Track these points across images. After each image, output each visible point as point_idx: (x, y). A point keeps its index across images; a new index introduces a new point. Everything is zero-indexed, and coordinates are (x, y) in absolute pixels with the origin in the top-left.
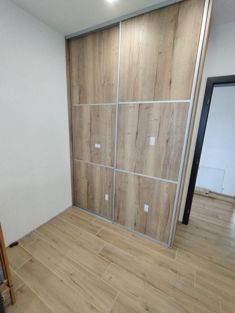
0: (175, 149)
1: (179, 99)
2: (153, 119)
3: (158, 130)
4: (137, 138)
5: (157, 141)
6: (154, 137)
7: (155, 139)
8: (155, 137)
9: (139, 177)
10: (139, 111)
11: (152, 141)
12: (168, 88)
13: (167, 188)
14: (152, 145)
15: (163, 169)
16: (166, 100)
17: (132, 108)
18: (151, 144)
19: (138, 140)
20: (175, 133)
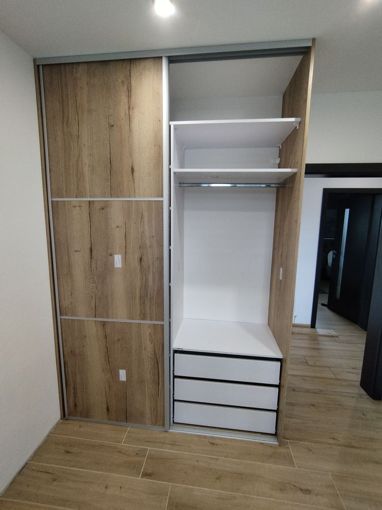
0: (153, 271)
1: (147, 197)
2: (114, 226)
3: (124, 242)
4: (91, 258)
5: (125, 260)
6: (119, 254)
7: (122, 258)
8: (121, 254)
9: (104, 324)
10: (90, 213)
11: (118, 261)
12: (131, 179)
13: (150, 334)
14: (117, 268)
15: (141, 305)
16: (130, 197)
17: (78, 208)
18: (115, 266)
19: (94, 261)
20: (150, 247)
